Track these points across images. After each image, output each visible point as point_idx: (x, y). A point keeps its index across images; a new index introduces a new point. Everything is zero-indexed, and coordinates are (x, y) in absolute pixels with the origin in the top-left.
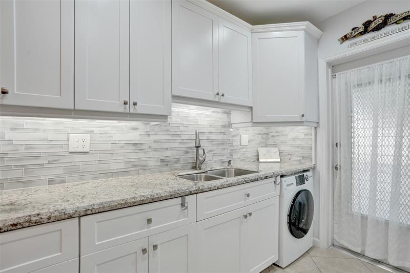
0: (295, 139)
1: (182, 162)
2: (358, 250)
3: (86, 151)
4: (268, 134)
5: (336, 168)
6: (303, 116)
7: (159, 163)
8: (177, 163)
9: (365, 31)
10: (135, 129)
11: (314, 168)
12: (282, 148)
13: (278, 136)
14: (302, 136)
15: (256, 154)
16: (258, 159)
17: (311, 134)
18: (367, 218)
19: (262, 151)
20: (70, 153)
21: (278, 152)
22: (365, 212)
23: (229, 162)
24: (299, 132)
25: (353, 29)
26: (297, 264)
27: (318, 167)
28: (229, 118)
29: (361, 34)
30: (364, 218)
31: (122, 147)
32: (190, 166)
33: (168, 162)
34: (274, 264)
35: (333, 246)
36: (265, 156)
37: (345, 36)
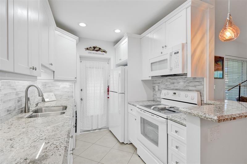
0: (64, 88)
2: (90, 129)
4: (46, 85)
5: (82, 100)
6: (76, 78)
7: (6, 113)
8: (14, 110)
12: (57, 93)
13: (53, 86)
14: (68, 87)
17: (73, 86)
18: (93, 116)
19: (45, 95)
21: (54, 95)
22: (92, 114)
23: (37, 105)
24: (67, 85)
25: (90, 47)
29: (93, 50)
33: (11, 110)
35: (81, 132)
36: (47, 98)
37: (87, 48)
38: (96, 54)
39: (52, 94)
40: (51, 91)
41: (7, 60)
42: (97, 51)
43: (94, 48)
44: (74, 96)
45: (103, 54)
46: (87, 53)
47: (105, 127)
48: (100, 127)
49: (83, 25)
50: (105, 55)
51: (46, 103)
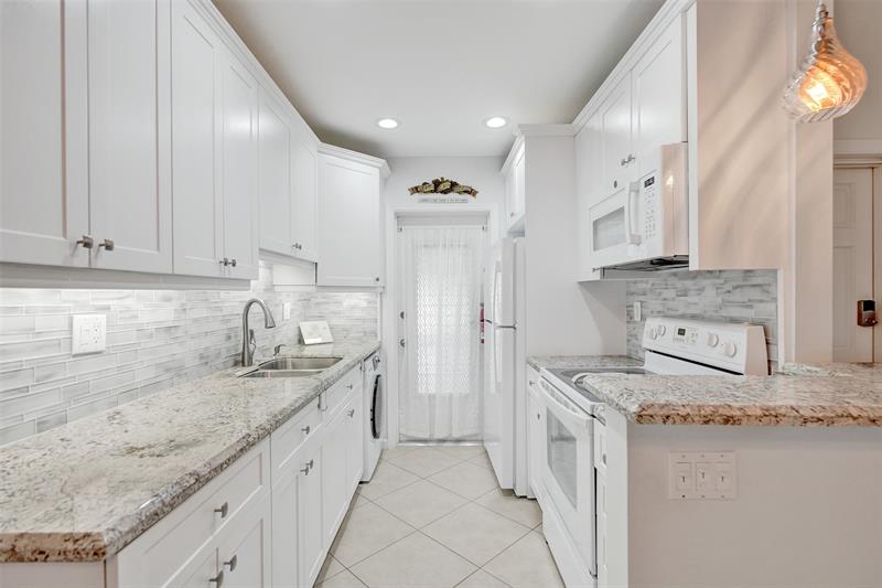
0: (353, 308)
1: (224, 354)
2: (427, 436)
3: (99, 350)
5: (403, 344)
6: (378, 280)
7: (197, 362)
8: (217, 357)
9: (435, 191)
10: (168, 300)
11: (379, 348)
12: (335, 321)
13: (325, 303)
14: (364, 304)
15: (297, 332)
16: (301, 341)
17: (377, 303)
18: (435, 397)
19: (306, 327)
20: (75, 356)
21: (328, 327)
22: (432, 390)
23: (277, 350)
24: (360, 299)
25: (425, 184)
26: (379, 471)
27: (383, 346)
28: (271, 274)
29: (432, 192)
30: (432, 397)
31: (151, 336)
32: (232, 363)
33: (208, 357)
34: (361, 483)
35: (400, 442)
36: (311, 334)
37: (416, 188)
38: (443, 201)
39: (322, 324)
40: (321, 318)
41: (156, 253)
42: (445, 192)
43: (437, 183)
44: (379, 332)
45: (464, 201)
46: (416, 204)
47: (476, 435)
48: (456, 435)
49: (388, 124)
50: (471, 204)
51: (307, 348)
